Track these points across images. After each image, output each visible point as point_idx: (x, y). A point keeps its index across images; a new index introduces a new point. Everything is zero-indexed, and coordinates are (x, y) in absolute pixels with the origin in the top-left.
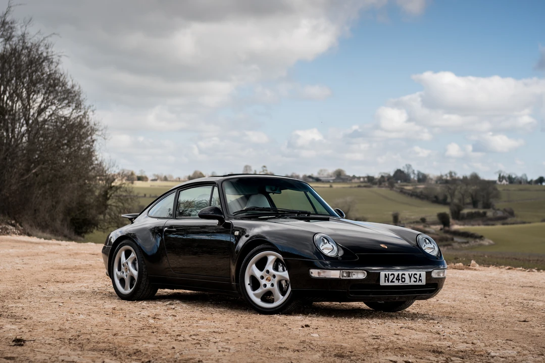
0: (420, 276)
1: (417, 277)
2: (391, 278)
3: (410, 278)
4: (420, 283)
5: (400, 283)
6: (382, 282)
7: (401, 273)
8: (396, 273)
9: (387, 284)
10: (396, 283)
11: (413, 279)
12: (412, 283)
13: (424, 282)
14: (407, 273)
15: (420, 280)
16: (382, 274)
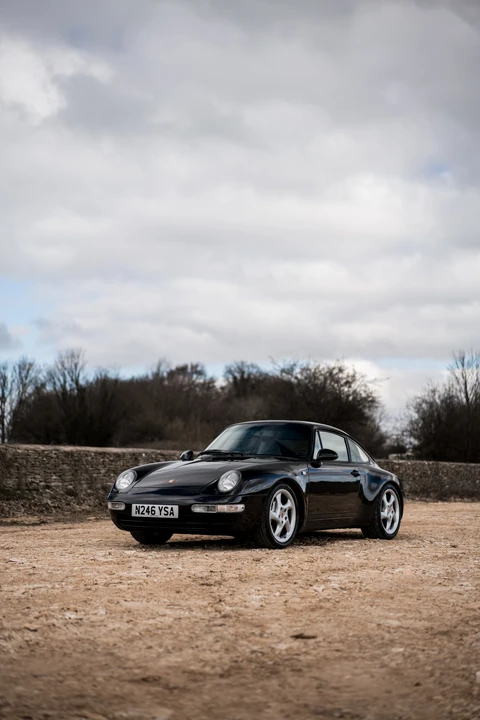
0: (172, 509)
1: (169, 510)
2: (141, 510)
3: (161, 511)
4: (172, 517)
5: (150, 515)
6: (134, 514)
7: (151, 506)
8: (146, 506)
9: (138, 515)
10: (146, 515)
11: (163, 512)
12: (163, 516)
13: (176, 515)
14: (157, 506)
15: (172, 513)
16: (134, 506)
